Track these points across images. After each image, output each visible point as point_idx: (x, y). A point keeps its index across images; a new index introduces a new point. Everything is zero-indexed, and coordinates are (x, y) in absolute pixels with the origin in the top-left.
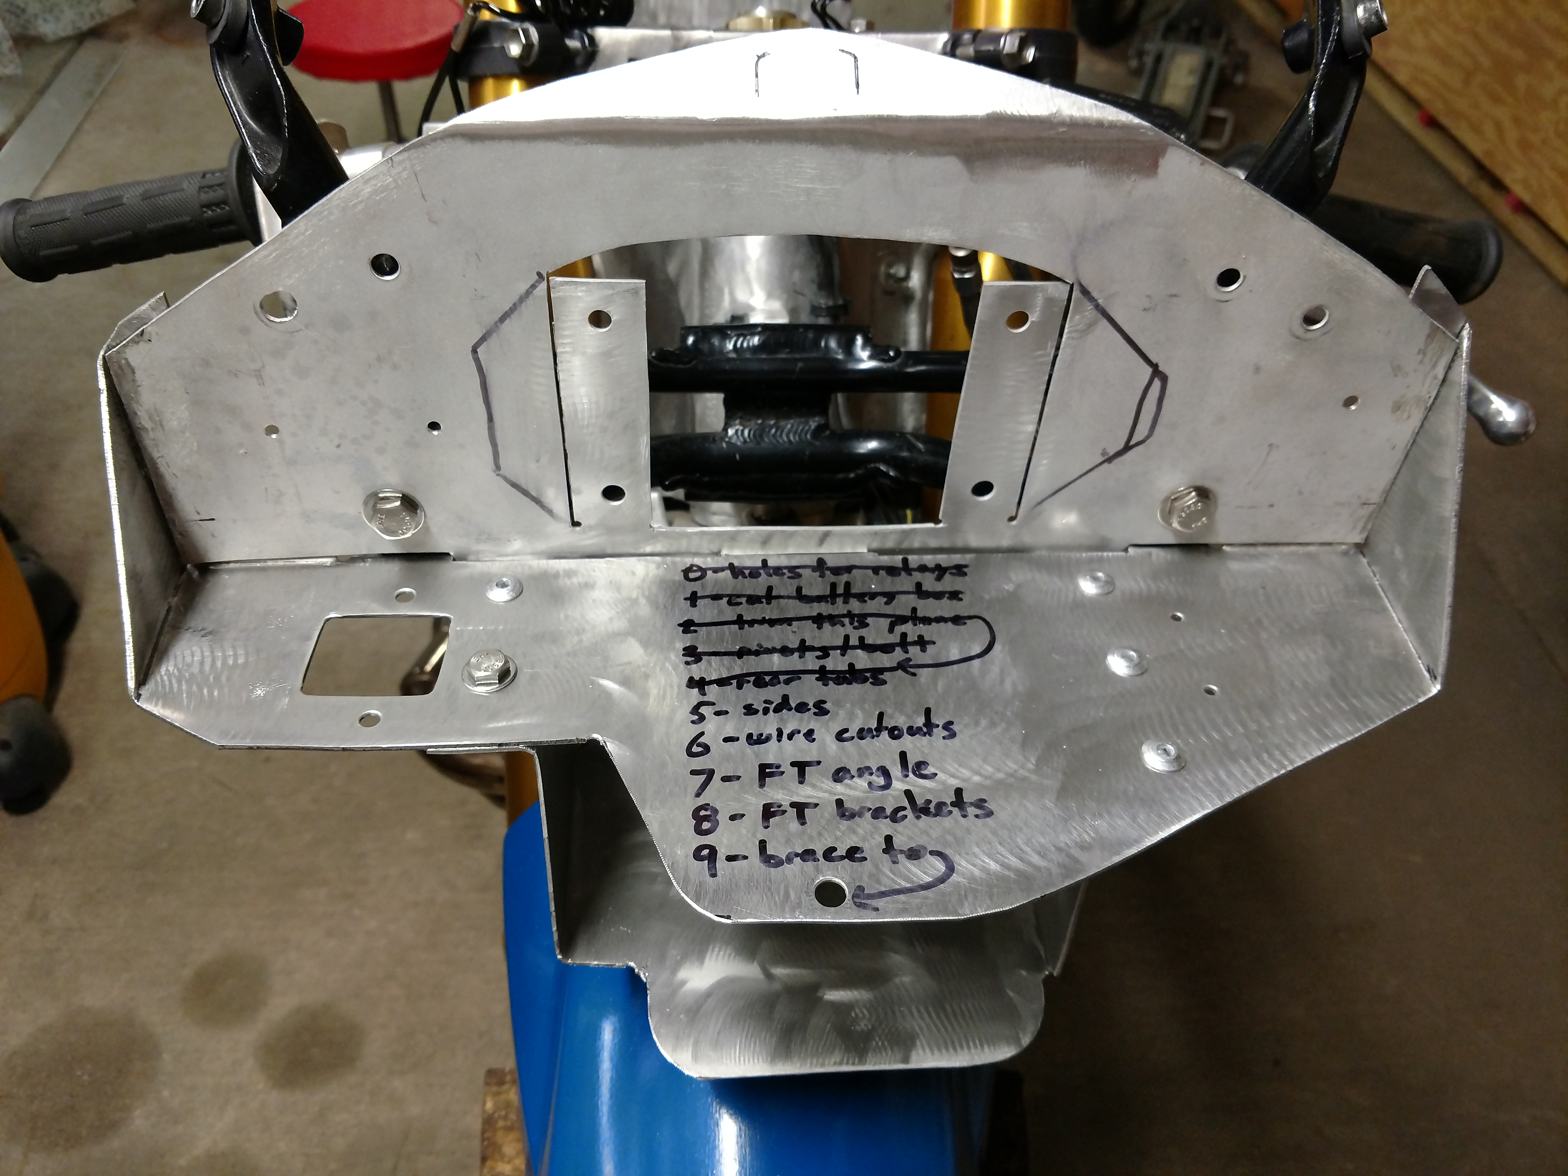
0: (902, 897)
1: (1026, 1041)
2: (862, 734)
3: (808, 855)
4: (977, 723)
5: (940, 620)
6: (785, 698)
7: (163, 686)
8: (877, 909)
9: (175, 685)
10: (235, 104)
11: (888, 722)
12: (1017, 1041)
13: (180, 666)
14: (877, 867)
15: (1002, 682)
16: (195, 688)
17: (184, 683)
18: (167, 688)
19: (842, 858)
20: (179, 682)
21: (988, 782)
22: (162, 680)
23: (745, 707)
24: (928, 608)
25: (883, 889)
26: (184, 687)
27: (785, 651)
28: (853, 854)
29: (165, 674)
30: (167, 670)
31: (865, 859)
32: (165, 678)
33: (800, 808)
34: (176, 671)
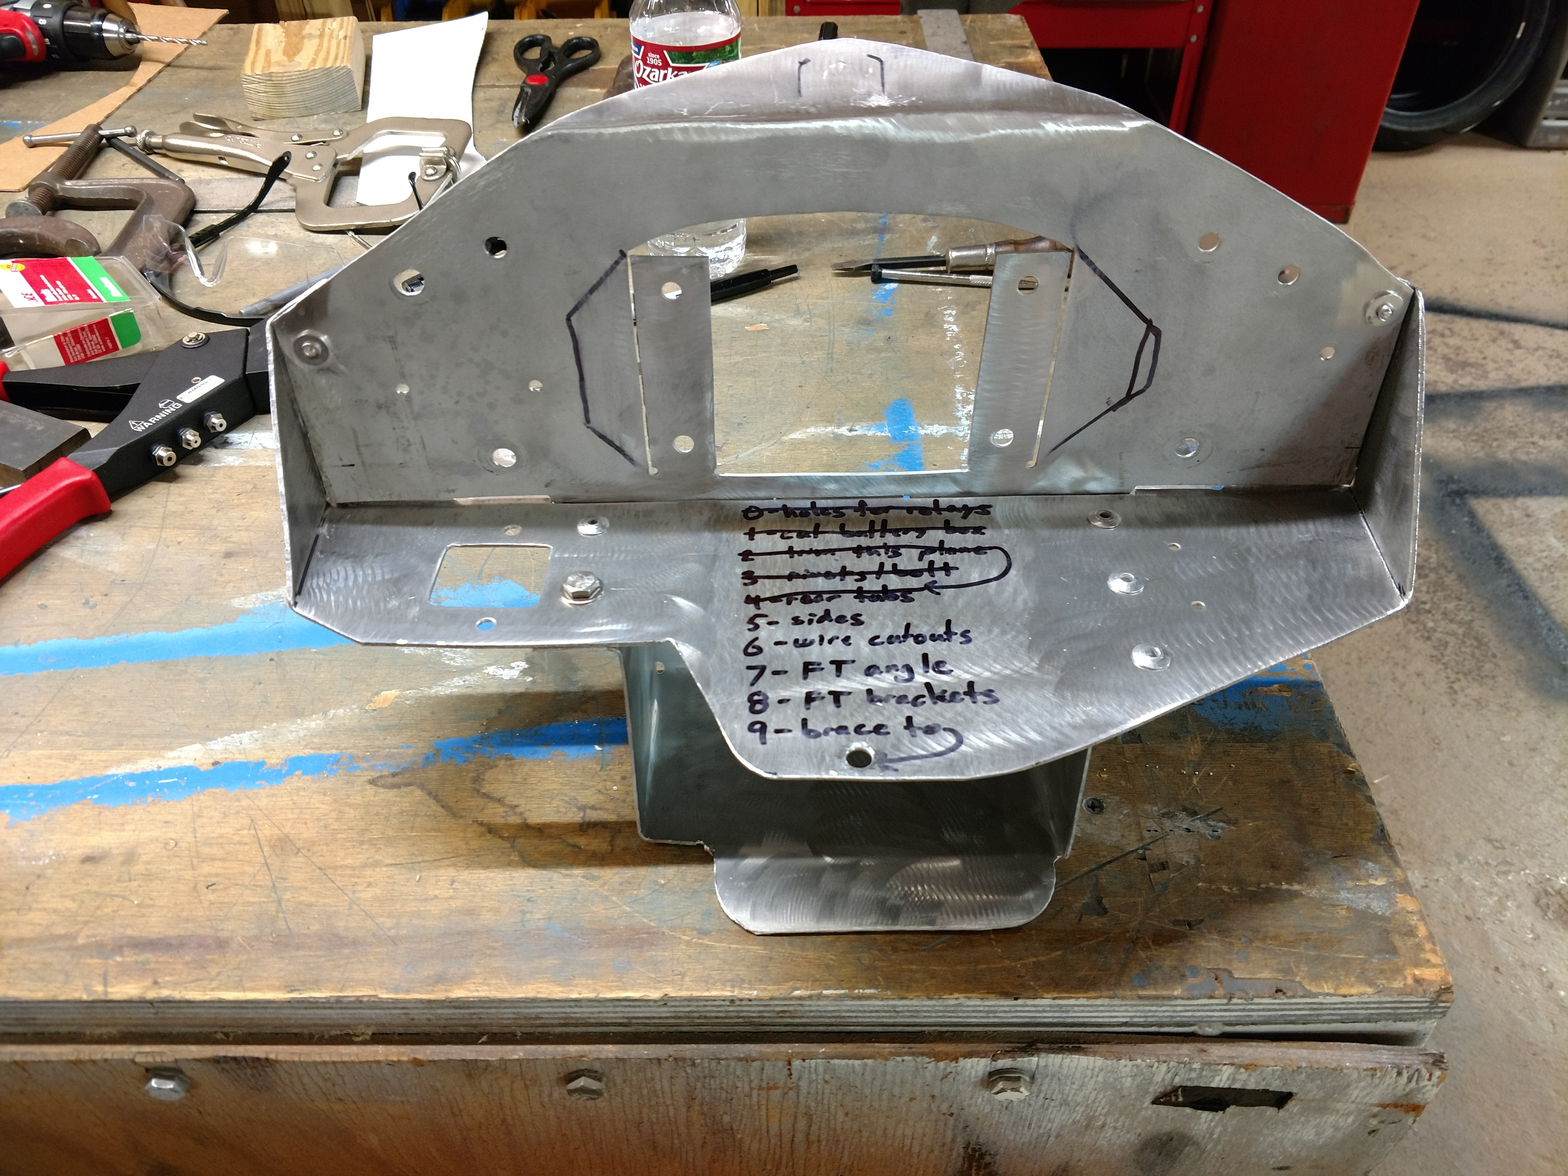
0: (917, 762)
2: (891, 640)
3: (842, 729)
4: (990, 631)
5: (963, 550)
6: (827, 612)
7: (315, 597)
8: (896, 770)
9: (325, 597)
11: (913, 631)
12: (1028, 913)
13: (328, 581)
14: (898, 739)
15: (1014, 600)
17: (332, 594)
18: (319, 598)
19: (870, 732)
20: (328, 594)
21: (995, 677)
22: (315, 593)
23: (793, 619)
24: (954, 540)
25: (903, 755)
26: (332, 598)
27: (828, 575)
28: (878, 729)
29: (317, 590)
30: (318, 584)
31: (888, 733)
33: (836, 696)
34: (325, 586)
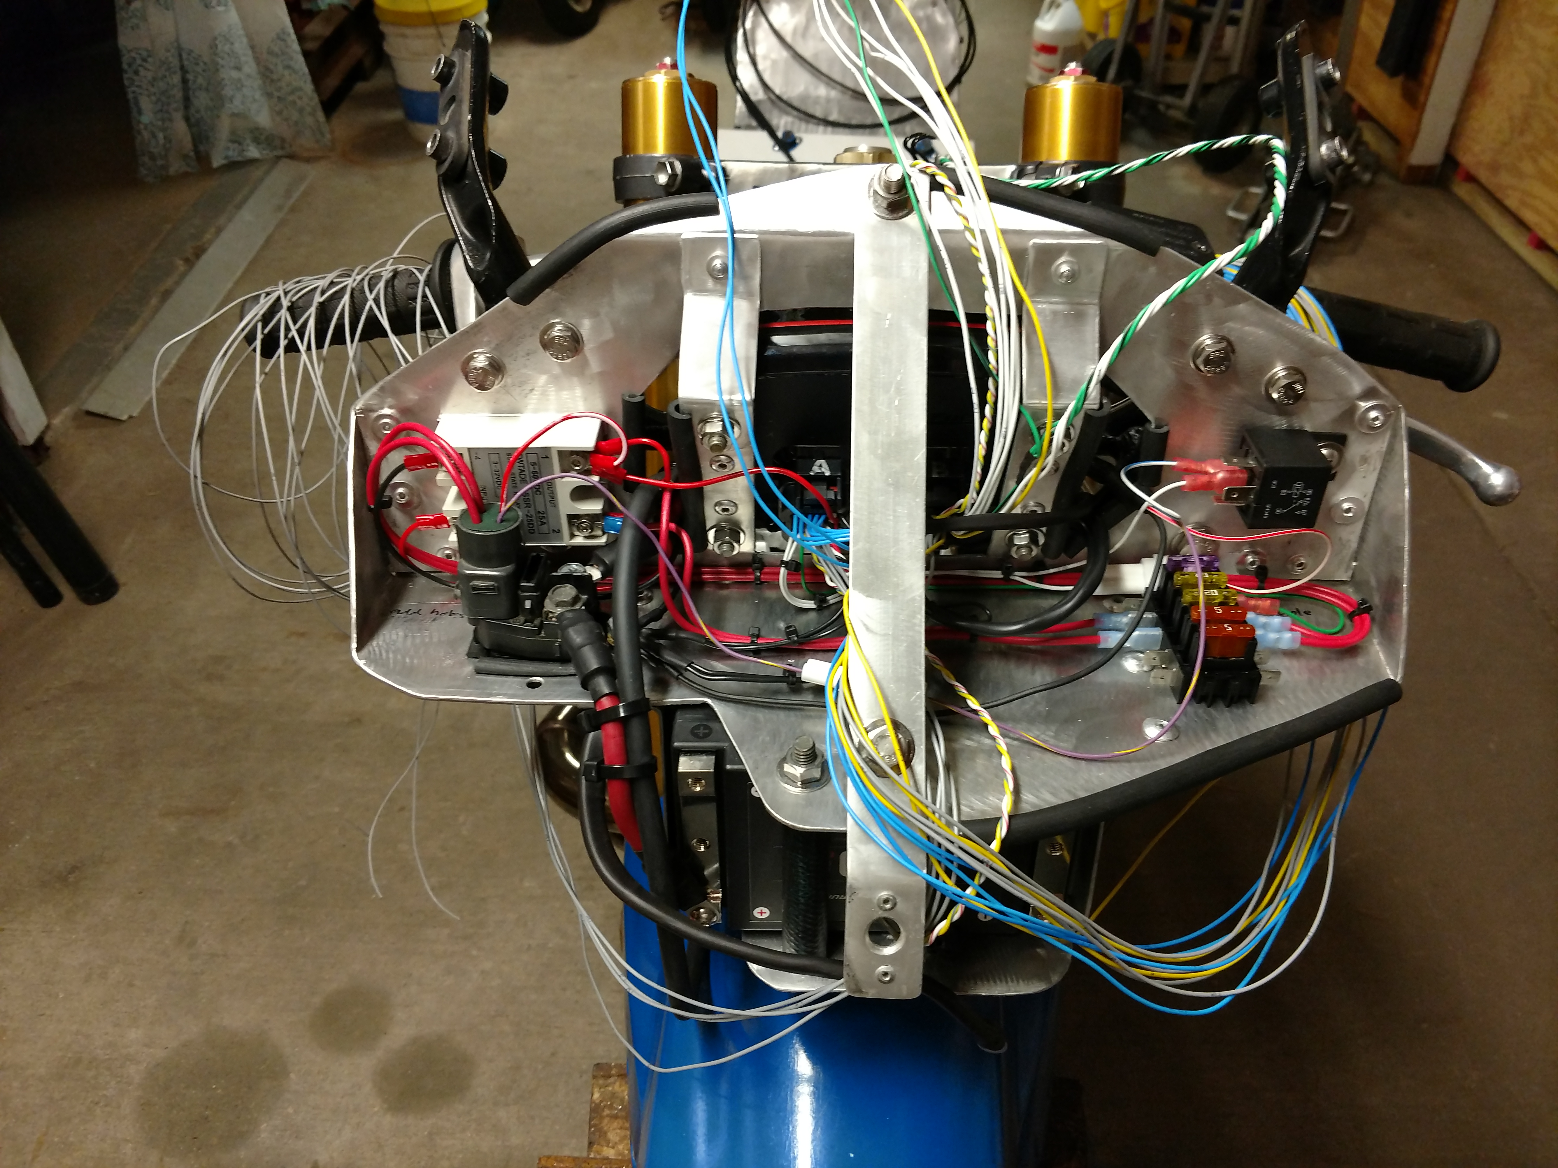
1: (1055, 979)
9: (384, 655)
10: (455, 218)
12: (1047, 979)
13: (388, 641)
15: (1033, 673)
16: (399, 656)
17: (390, 653)
18: (378, 654)
20: (387, 652)
26: (391, 656)
29: (377, 646)
30: (378, 642)
32: (376, 649)
34: (384, 645)
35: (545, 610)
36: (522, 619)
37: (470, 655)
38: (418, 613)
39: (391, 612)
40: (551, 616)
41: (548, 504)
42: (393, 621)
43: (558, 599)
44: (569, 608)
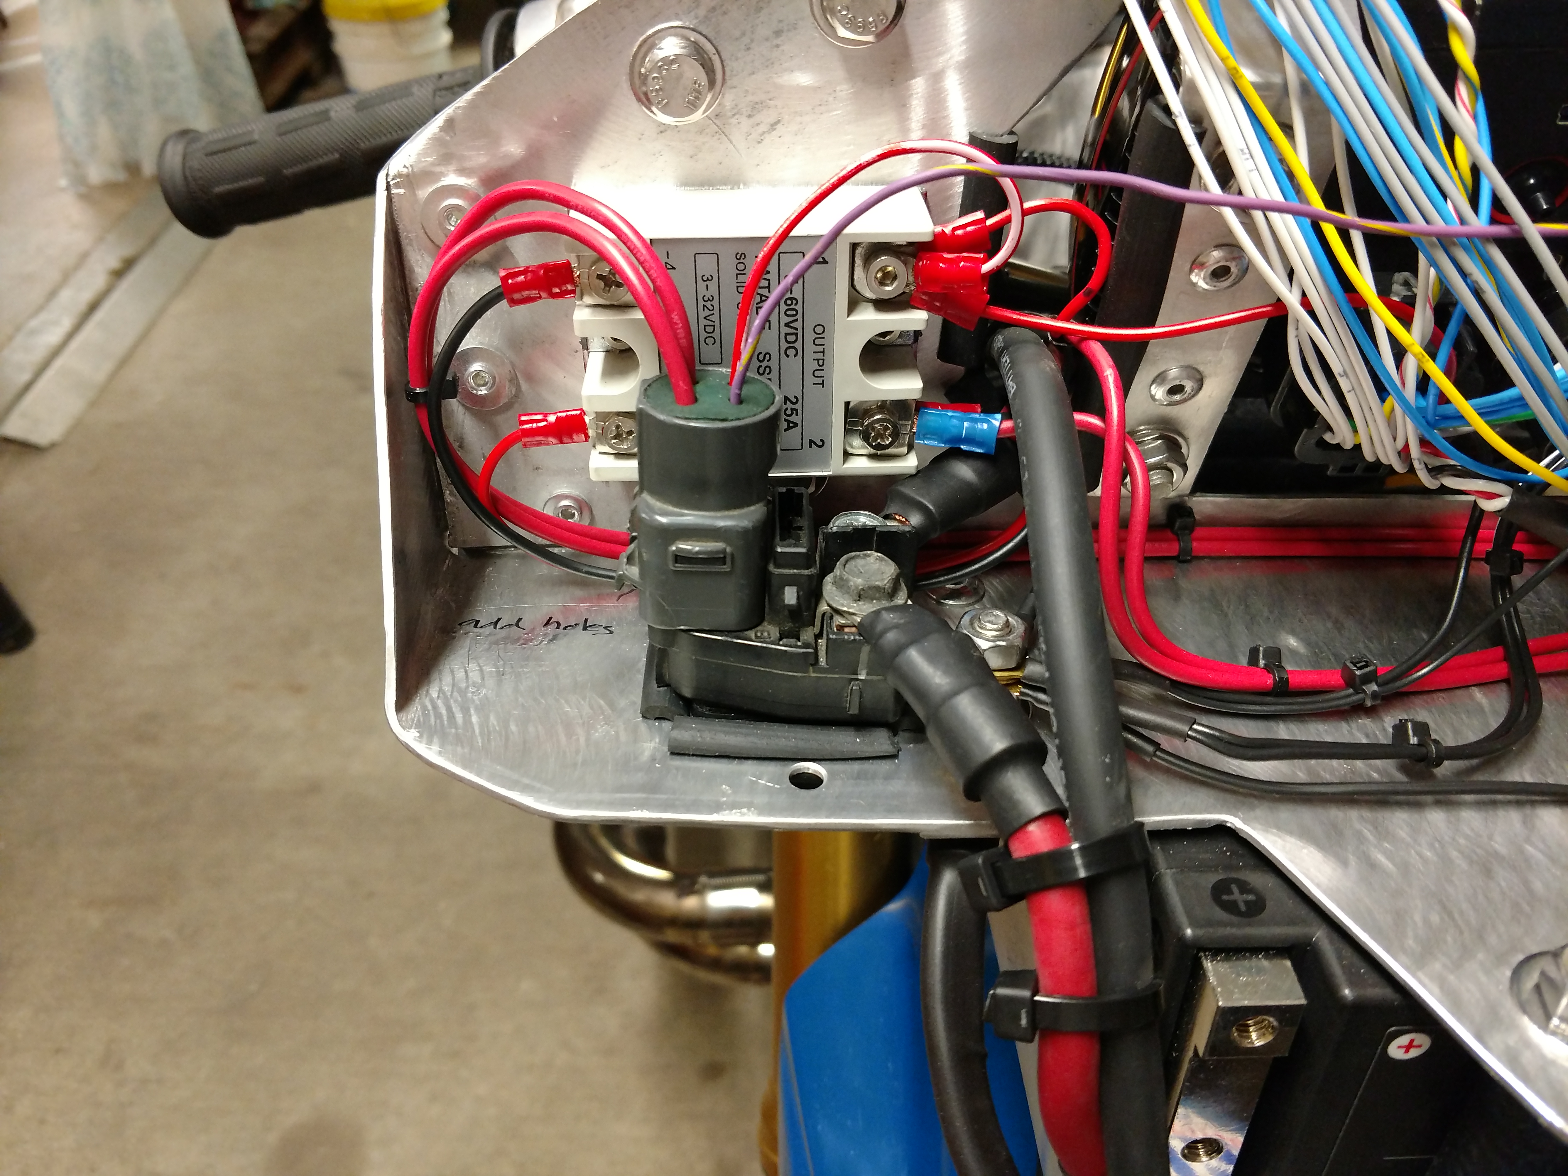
7: (438, 716)
9: (459, 717)
13: (463, 685)
16: (493, 719)
17: (472, 711)
18: (445, 718)
20: (466, 711)
22: (435, 707)
26: (474, 719)
29: (438, 696)
30: (441, 691)
32: (440, 703)
34: (456, 694)
35: (824, 607)
36: (771, 630)
37: (648, 713)
38: (517, 625)
39: (460, 624)
40: (839, 620)
41: (809, 379)
42: (467, 642)
43: (859, 582)
44: (885, 603)
